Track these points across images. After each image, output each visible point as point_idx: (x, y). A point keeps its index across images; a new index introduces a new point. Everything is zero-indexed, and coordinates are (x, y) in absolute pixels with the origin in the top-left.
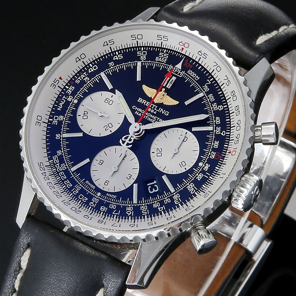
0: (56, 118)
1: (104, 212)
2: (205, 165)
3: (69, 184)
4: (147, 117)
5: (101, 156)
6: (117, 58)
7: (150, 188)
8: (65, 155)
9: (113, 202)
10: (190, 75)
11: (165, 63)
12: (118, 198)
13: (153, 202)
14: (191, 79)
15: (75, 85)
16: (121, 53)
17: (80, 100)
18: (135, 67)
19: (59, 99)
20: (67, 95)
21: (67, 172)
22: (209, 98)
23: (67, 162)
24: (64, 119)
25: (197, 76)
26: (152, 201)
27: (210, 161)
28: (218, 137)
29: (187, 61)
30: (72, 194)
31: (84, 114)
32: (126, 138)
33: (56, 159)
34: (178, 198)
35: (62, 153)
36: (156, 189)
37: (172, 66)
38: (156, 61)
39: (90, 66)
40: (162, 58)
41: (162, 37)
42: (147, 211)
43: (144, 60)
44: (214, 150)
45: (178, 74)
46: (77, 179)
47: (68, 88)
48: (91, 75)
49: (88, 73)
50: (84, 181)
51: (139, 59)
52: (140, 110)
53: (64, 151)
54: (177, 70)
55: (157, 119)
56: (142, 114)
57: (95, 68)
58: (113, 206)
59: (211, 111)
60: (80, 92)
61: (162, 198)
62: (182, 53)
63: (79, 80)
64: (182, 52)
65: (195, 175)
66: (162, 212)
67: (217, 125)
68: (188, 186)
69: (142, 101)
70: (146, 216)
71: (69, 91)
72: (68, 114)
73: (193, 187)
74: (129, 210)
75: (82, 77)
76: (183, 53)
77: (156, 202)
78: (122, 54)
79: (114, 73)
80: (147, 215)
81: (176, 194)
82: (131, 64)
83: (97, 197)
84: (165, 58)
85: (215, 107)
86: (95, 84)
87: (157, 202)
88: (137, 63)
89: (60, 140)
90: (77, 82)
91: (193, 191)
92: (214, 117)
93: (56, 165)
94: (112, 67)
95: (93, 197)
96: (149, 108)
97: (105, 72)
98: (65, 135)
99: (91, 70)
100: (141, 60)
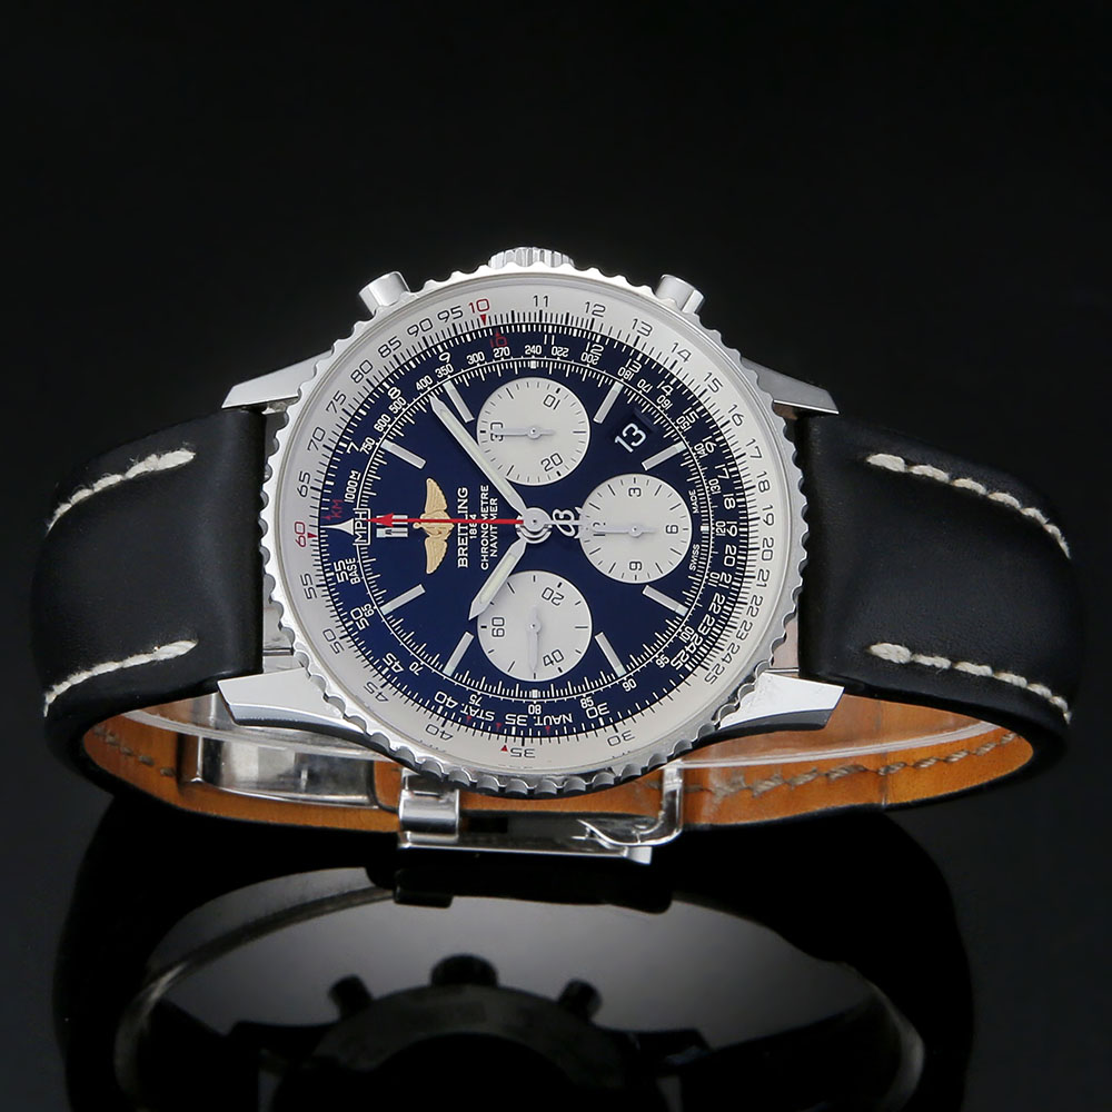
0: (592, 713)
1: (736, 497)
2: (530, 356)
3: (716, 602)
4: (491, 528)
5: (622, 574)
6: (397, 664)
7: (636, 442)
8: (661, 647)
9: (704, 491)
10: (356, 494)
11: (357, 559)
12: (692, 486)
13: (662, 412)
14: (364, 485)
15: (500, 718)
16: (382, 663)
17: (527, 686)
18: (396, 613)
19: (549, 732)
20: (531, 720)
21: (694, 622)
22: (385, 429)
23: (673, 634)
24: (584, 695)
25: (351, 477)
26: (661, 415)
27: (517, 351)
28: (459, 362)
29: (328, 518)
30: (734, 583)
31: (552, 662)
32: (567, 528)
33: (679, 658)
34: (627, 369)
35: (660, 655)
36: (632, 430)
37: (356, 540)
38: (362, 580)
39: (443, 711)
40: (349, 571)
41: (307, 587)
42: (687, 414)
43: (373, 605)
44: (489, 357)
45: (365, 519)
46: (698, 591)
47: (514, 729)
48: (462, 696)
49: (460, 704)
50: (693, 574)
51: (375, 618)
52: (484, 550)
53: (655, 653)
54: (358, 525)
55: (485, 506)
56: (490, 543)
57: (441, 698)
58: (714, 486)
59: (412, 407)
60: (509, 696)
61: (645, 400)
62: (317, 534)
63: (484, 715)
65: (563, 363)
66: (672, 382)
67: (435, 379)
68: (591, 365)
69: (463, 557)
70: (698, 410)
71: (520, 720)
72: (570, 693)
73: (589, 352)
74: (702, 450)
75: (476, 712)
76: (315, 531)
77: (659, 408)
78: (381, 660)
79: (430, 651)
80: (694, 408)
81: (620, 378)
82: (394, 627)
83: (713, 529)
84: (346, 565)
85: (398, 404)
86: (475, 676)
87: (658, 405)
88: (385, 617)
89: (636, 677)
90: (490, 717)
91: (596, 347)
92: (422, 395)
93: (692, 652)
94: (422, 663)
95: (717, 538)
96: (469, 535)
97: (441, 671)
98: (619, 670)
99: (451, 704)
100: (375, 610)
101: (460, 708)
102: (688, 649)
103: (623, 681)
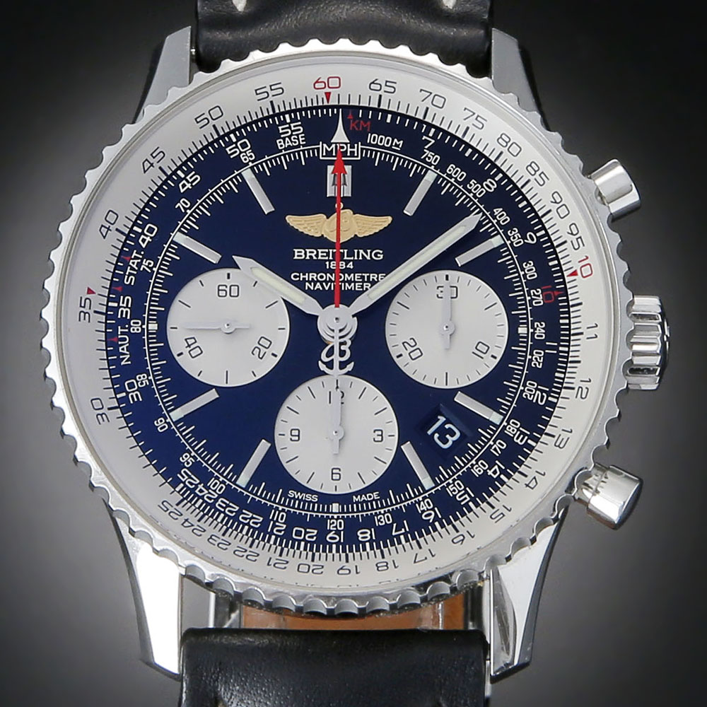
0: (131, 386)
1: (371, 541)
2: (533, 327)
3: (252, 518)
5: (286, 421)
6: (189, 186)
7: (439, 438)
8: (203, 459)
9: (378, 508)
10: (376, 146)
11: (304, 146)
12: (383, 495)
13: (469, 465)
14: (386, 154)
15: (127, 290)
16: (190, 170)
17: (162, 319)
18: (243, 185)
19: (111, 341)
20: (124, 322)
21: (231, 494)
22: (450, 176)
23: (218, 471)
24: (151, 378)
25: (396, 140)
26: (466, 464)
27: (538, 314)
28: (525, 253)
29: (350, 117)
30: (273, 537)
31: (189, 346)
32: (330, 353)
33: (190, 477)
34: (518, 429)
35: (194, 457)
36: (453, 434)
37: (325, 145)
38: (281, 151)
39: (135, 232)
40: (291, 138)
41: (268, 89)
42: (466, 492)
43: (253, 162)
44: (532, 284)
45: (349, 154)
46: (265, 499)
47: (116, 305)
48: (152, 251)
49: (143, 249)
50: (285, 494)
51: (238, 164)
52: (313, 276)
53: (196, 452)
54: (342, 147)
55: (363, 277)
56: (321, 282)
57: (150, 230)
58: (384, 519)
59: (474, 203)
60: (151, 301)
61: (483, 447)
62: (330, 103)
63: (130, 274)
64: (328, 102)
65: (524, 361)
66: (502, 476)
67: (506, 228)
68: (523, 391)
69: (305, 254)
70: (471, 504)
71: (125, 311)
72: (154, 363)
73: (537, 389)
74: (426, 508)
75: (134, 266)
76: (333, 102)
77: (474, 462)
78: (192, 170)
79: (202, 220)
80: (473, 500)
81: (508, 422)
82: (228, 183)
83: (335, 516)
84: (297, 135)
85: (477, 189)
87: (477, 461)
88: (240, 175)
89: (170, 432)
90: (130, 280)
91: (542, 397)
92: (488, 214)
93: (197, 491)
94: (189, 212)
95: (324, 520)
96: (330, 261)
97: (179, 230)
98: (177, 414)
99: (144, 241)
100: (247, 164)
101: (139, 249)
102: (201, 487)
103: (166, 418)
